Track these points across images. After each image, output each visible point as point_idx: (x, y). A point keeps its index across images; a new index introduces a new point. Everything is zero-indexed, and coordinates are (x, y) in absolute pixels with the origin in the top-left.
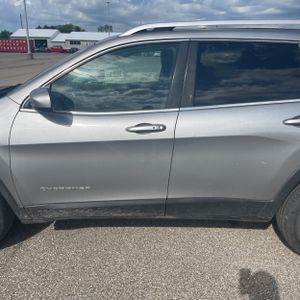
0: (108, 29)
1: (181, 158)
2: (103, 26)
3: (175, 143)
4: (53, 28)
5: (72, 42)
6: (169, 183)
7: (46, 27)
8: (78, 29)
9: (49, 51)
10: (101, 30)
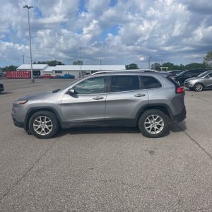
0: (80, 63)
1: (109, 106)
2: (76, 61)
3: (106, 102)
4: (44, 63)
5: (56, 72)
6: (105, 114)
7: (39, 63)
8: (60, 64)
9: (42, 77)
10: (75, 64)
